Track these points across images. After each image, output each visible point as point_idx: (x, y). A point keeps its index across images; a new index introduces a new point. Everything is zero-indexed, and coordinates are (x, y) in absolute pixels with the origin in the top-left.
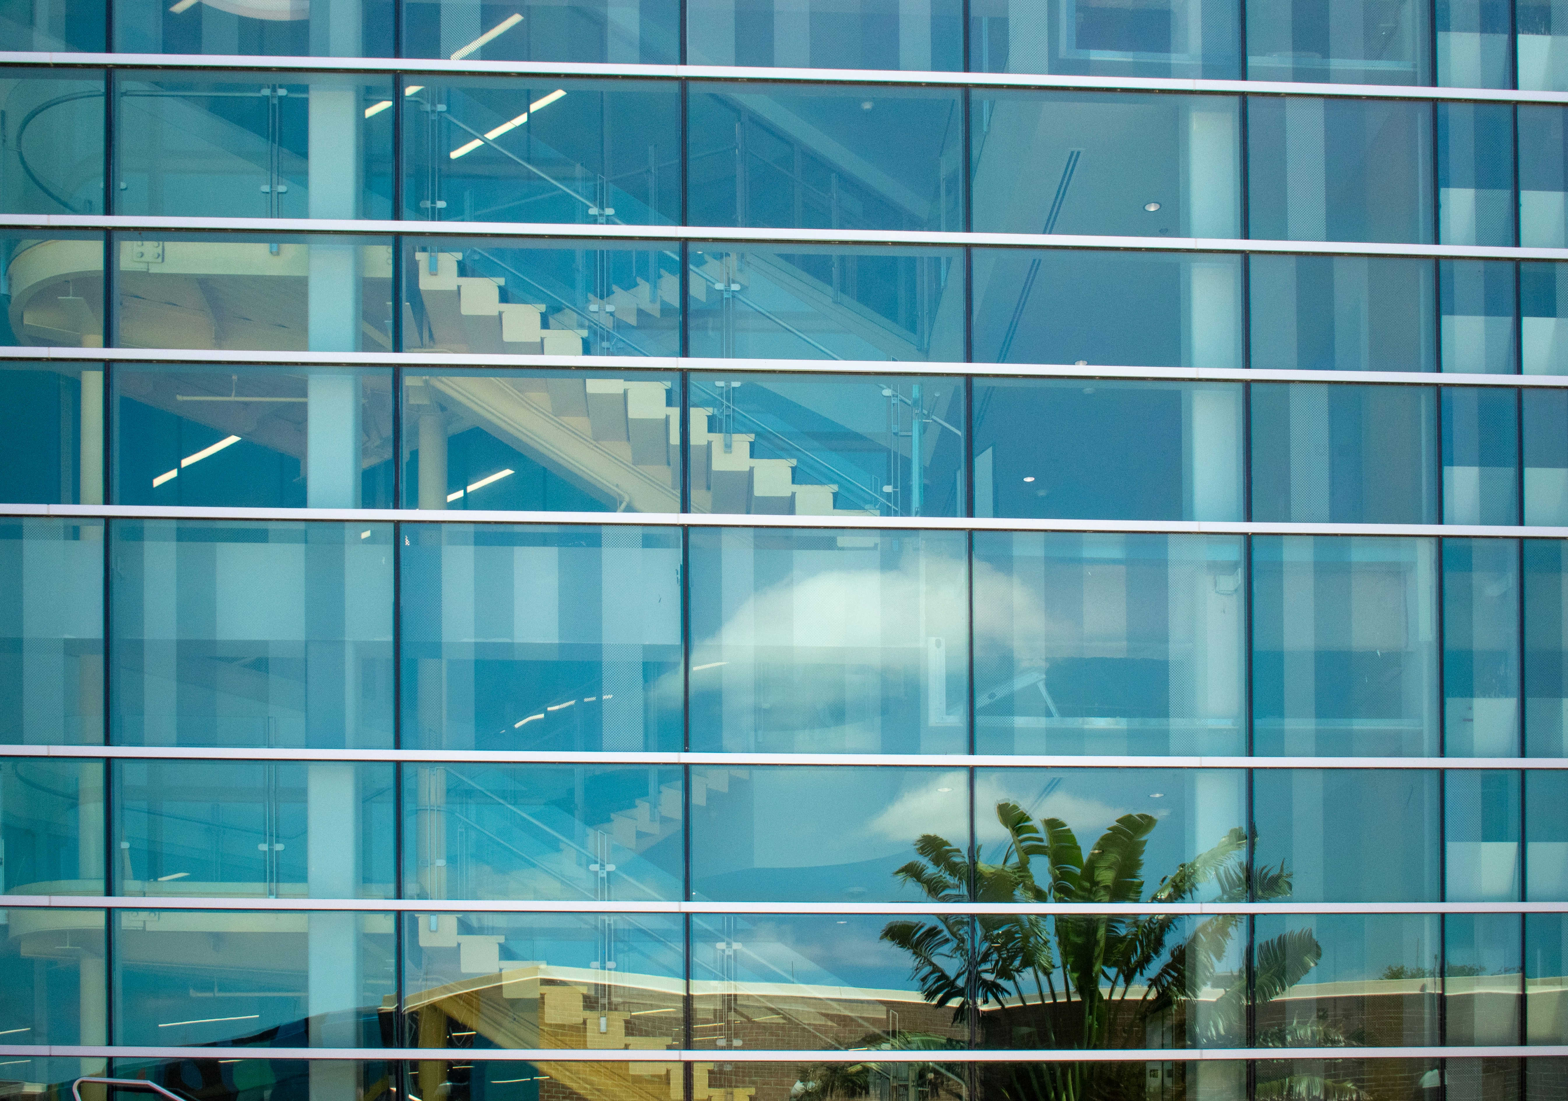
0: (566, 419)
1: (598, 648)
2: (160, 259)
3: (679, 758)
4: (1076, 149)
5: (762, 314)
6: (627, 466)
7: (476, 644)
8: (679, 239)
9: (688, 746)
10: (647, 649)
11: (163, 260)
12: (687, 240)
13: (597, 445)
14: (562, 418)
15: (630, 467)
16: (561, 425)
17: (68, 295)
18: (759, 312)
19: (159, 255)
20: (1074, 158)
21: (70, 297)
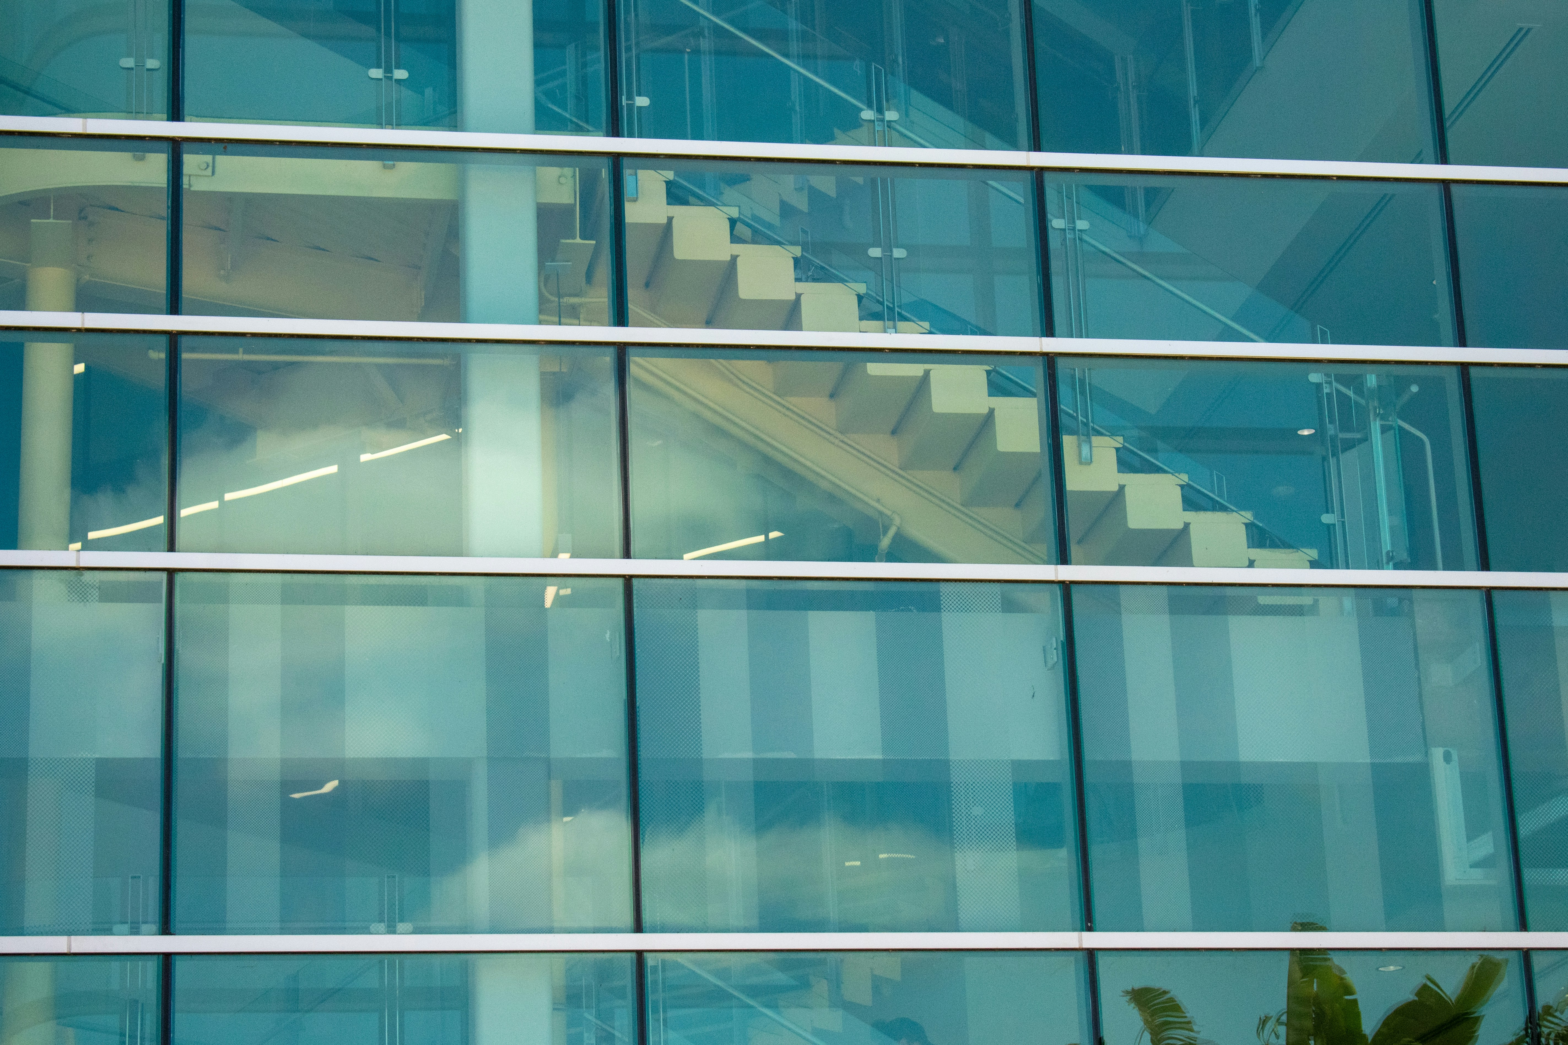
0: (794, 401)
1: (945, 765)
2: (209, 172)
3: (1080, 940)
4: (1525, 25)
5: (1109, 256)
6: (893, 471)
7: (755, 761)
8: (1031, 169)
9: (1091, 922)
10: (1018, 766)
11: (213, 173)
12: (1042, 170)
13: (846, 440)
14: (791, 399)
15: (897, 474)
16: (788, 409)
17: (49, 218)
18: (1103, 252)
19: (208, 166)
20: (1520, 36)
21: (51, 220)
